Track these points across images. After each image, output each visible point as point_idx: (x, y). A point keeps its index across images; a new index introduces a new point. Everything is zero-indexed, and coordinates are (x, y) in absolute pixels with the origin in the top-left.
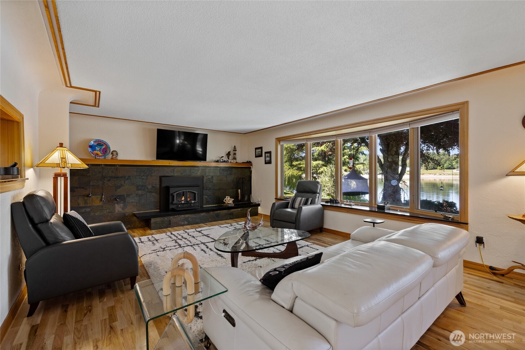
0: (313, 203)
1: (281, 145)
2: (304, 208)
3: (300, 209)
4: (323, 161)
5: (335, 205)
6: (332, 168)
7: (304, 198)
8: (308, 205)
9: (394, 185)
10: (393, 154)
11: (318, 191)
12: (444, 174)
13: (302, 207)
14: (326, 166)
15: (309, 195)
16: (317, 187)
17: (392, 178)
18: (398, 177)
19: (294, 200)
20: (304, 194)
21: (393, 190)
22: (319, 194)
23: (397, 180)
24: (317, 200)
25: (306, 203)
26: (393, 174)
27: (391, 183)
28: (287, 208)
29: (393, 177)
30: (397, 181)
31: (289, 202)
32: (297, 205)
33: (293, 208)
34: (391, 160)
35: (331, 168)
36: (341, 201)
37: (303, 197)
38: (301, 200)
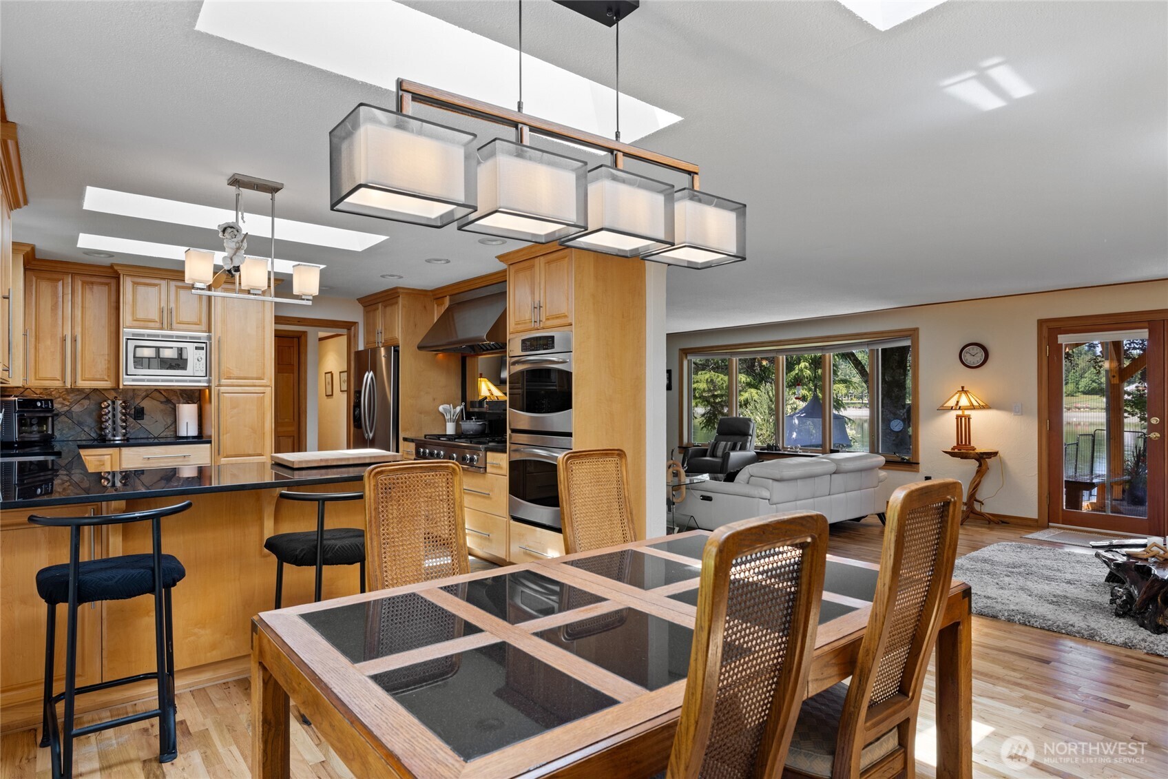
0: (743, 448)
1: (688, 361)
2: (733, 454)
3: (726, 456)
4: (747, 374)
5: (774, 452)
6: (770, 393)
7: (729, 443)
8: (737, 451)
9: (897, 429)
10: (894, 367)
11: (751, 432)
12: (1079, 409)
13: (729, 454)
14: (756, 388)
15: (737, 438)
16: (749, 426)
17: (892, 415)
18: (904, 414)
19: (715, 446)
20: (729, 437)
21: (894, 440)
22: (751, 436)
23: (904, 421)
24: (748, 444)
25: (733, 448)
26: (895, 407)
27: (890, 427)
28: (705, 456)
29: (895, 414)
30: (901, 423)
31: (707, 449)
32: (720, 453)
33: (713, 455)
34: (891, 379)
35: (768, 393)
36: (783, 447)
37: (727, 441)
38: (726, 445)
